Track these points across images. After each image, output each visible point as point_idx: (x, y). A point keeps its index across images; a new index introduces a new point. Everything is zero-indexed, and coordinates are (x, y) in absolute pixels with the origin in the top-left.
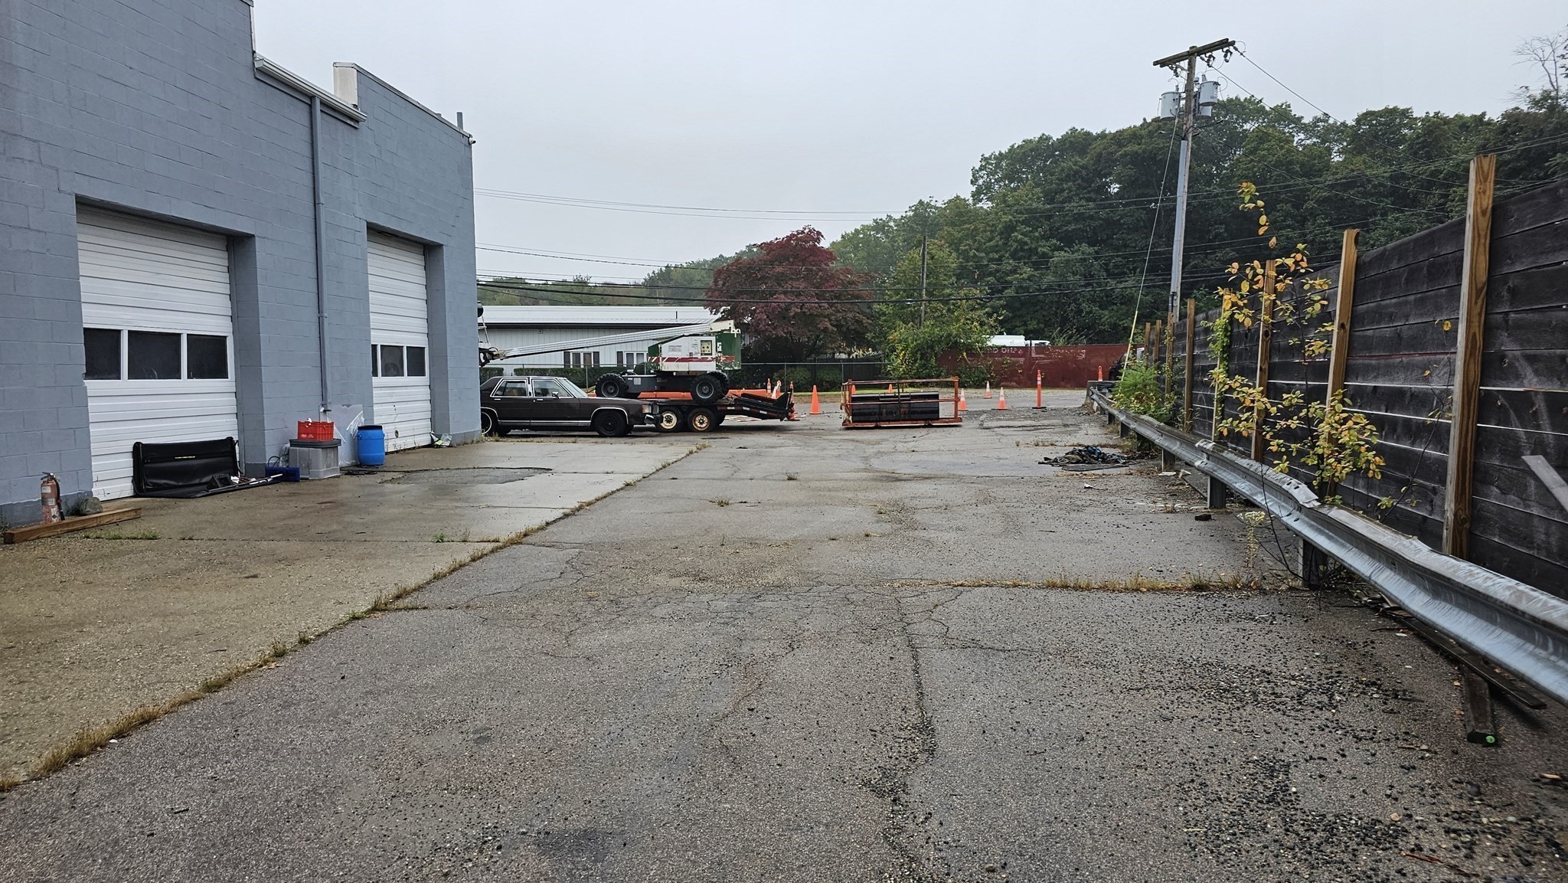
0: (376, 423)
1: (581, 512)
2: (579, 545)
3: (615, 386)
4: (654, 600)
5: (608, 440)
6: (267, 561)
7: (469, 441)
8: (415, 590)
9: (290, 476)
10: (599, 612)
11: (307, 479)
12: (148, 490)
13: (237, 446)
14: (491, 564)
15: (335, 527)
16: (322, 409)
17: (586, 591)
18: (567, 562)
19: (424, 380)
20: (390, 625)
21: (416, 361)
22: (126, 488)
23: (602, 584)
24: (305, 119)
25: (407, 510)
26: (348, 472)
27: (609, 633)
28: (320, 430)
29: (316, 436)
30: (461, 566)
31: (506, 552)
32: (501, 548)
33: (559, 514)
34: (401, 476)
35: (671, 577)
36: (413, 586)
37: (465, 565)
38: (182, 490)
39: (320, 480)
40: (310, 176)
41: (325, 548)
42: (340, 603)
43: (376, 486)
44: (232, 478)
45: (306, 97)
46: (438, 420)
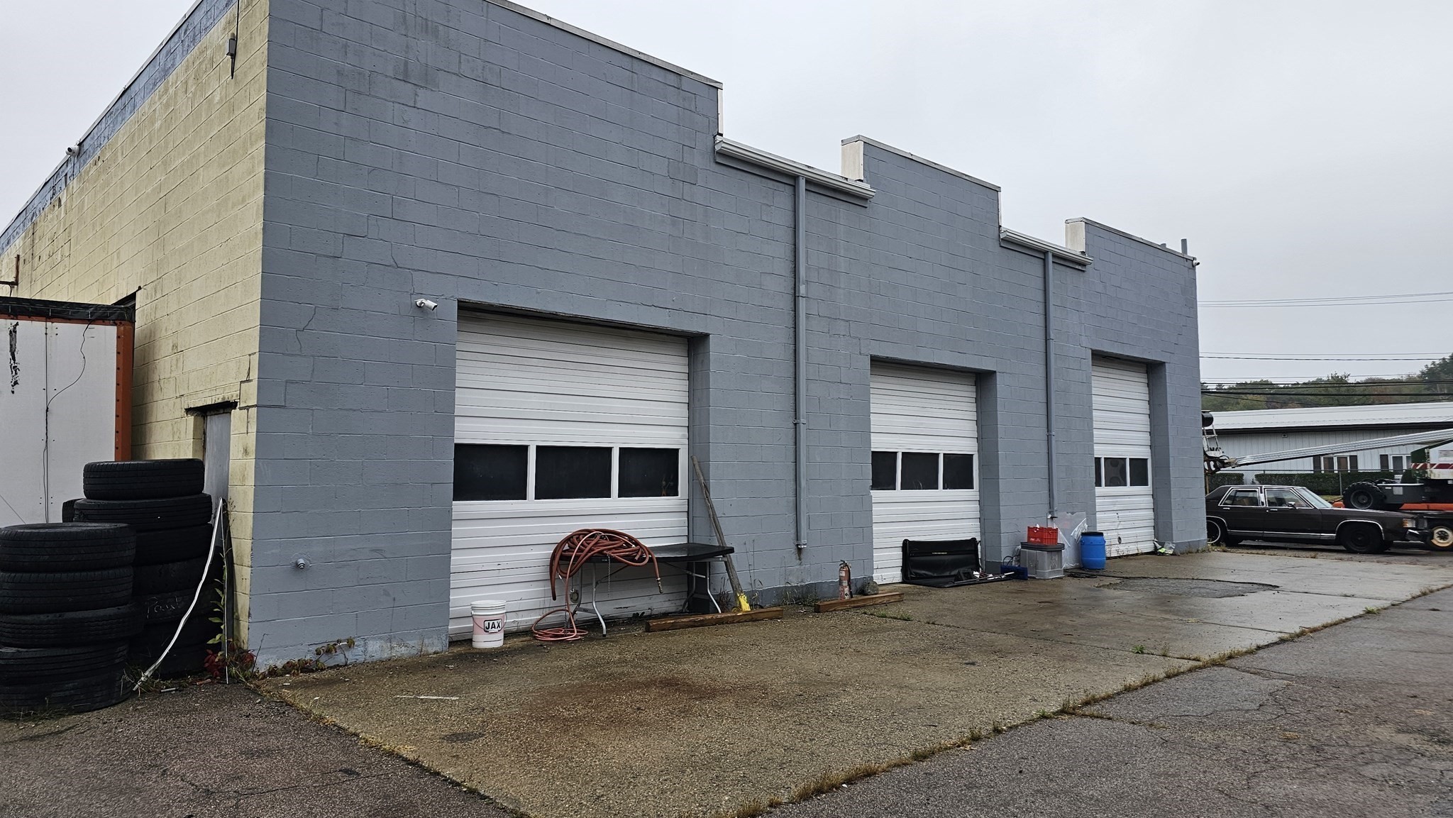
0: (1099, 529)
1: (1302, 639)
2: (1290, 677)
3: (1368, 496)
4: (1368, 755)
5: (1358, 557)
6: (986, 651)
7: (1194, 550)
8: (1104, 699)
9: (1020, 574)
10: (1293, 758)
11: (1034, 578)
12: (912, 578)
13: (979, 546)
14: (1187, 683)
15: (1048, 626)
16: (1049, 516)
17: (1285, 730)
18: (1271, 694)
19: (1146, 489)
20: (1073, 730)
21: (1139, 472)
22: (895, 575)
23: (1306, 725)
24: (1040, 273)
25: (1116, 617)
26: (1071, 574)
27: (1300, 783)
28: (1046, 535)
29: (1043, 540)
30: (1155, 681)
31: (1204, 673)
32: (1200, 668)
33: (1274, 638)
34: (1118, 582)
35: (1399, 731)
36: (1103, 695)
37: (1158, 681)
38: (936, 580)
39: (1044, 580)
40: (1042, 317)
41: (1035, 645)
42: (1035, 700)
43: (1093, 590)
44: (975, 573)
45: (1039, 253)
46: (1161, 528)
